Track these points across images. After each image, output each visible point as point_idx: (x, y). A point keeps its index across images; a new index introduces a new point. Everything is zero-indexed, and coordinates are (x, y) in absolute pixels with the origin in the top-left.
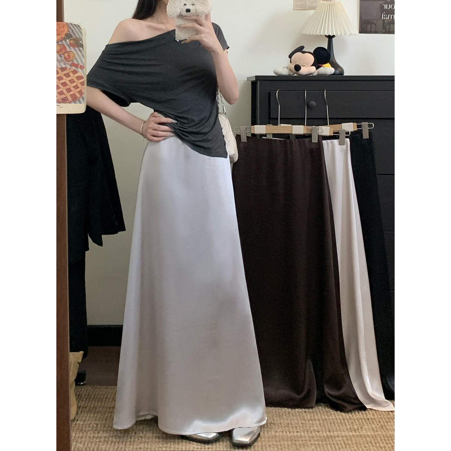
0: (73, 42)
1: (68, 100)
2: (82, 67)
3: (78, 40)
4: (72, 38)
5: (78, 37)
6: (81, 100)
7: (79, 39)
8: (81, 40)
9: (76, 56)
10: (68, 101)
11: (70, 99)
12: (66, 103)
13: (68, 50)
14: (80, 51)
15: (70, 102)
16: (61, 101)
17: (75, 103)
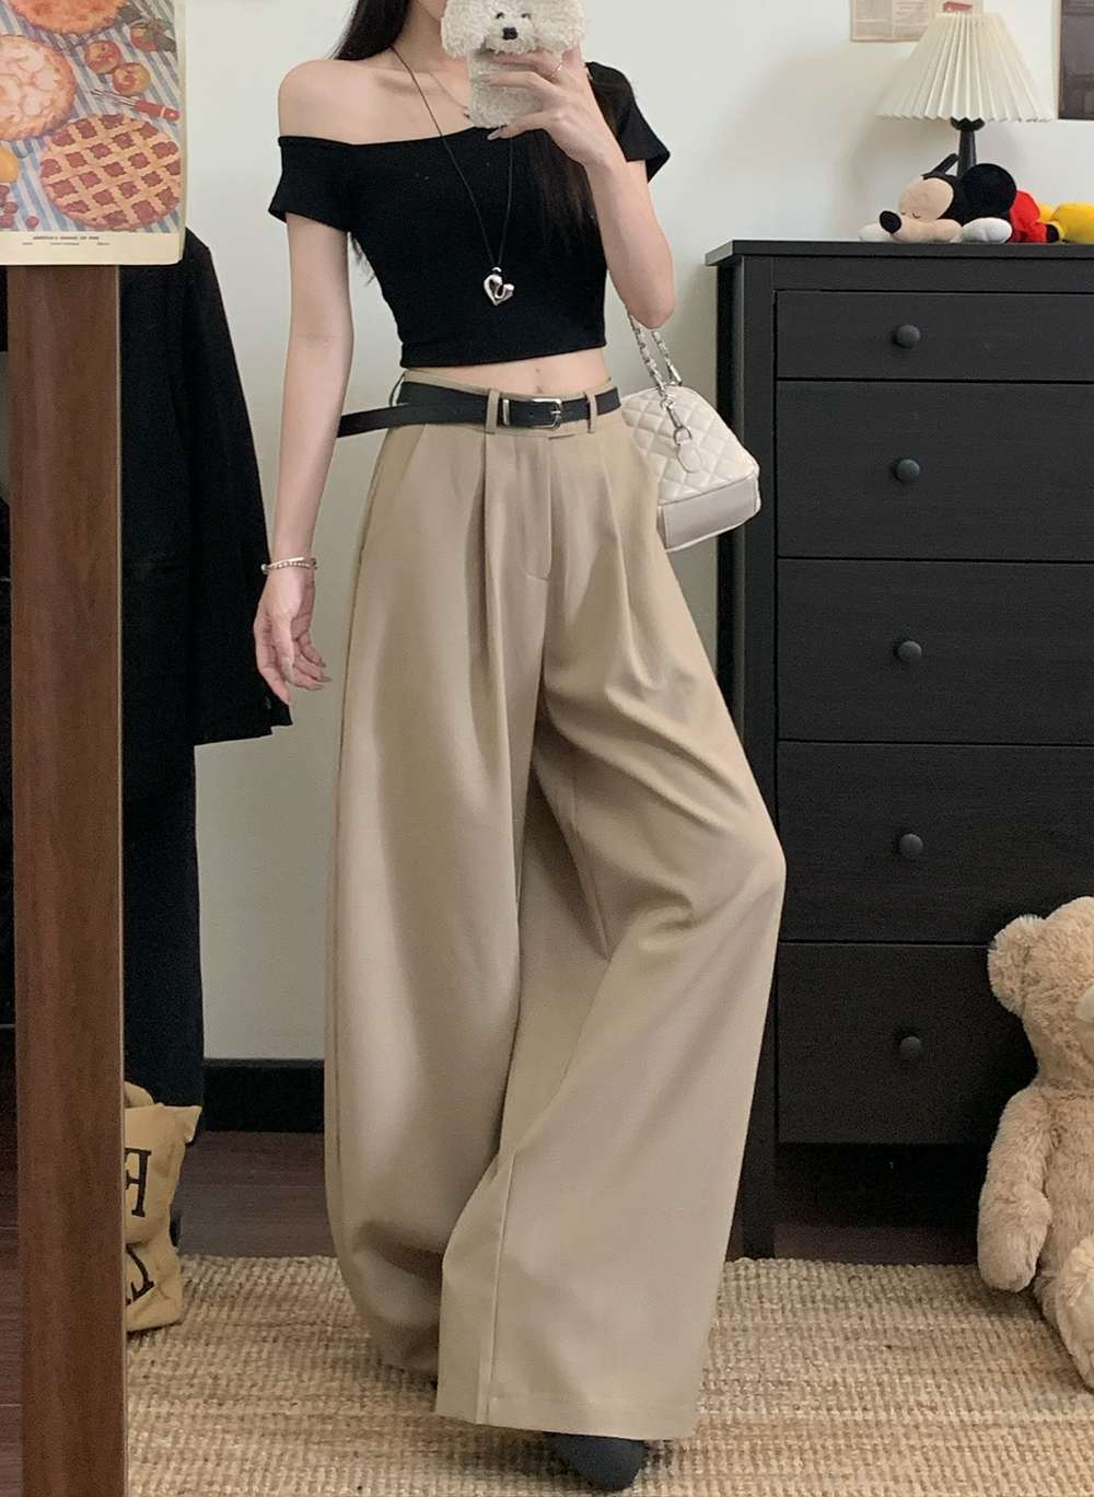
0: (141, 34)
1: (127, 221)
2: (172, 115)
3: (159, 27)
4: (137, 22)
5: (158, 16)
6: (168, 220)
7: (161, 24)
8: (170, 26)
9: (154, 79)
10: (125, 225)
11: (132, 217)
12: (119, 230)
13: (128, 58)
14: (167, 63)
15: (132, 229)
16: (104, 222)
17: (150, 230)
